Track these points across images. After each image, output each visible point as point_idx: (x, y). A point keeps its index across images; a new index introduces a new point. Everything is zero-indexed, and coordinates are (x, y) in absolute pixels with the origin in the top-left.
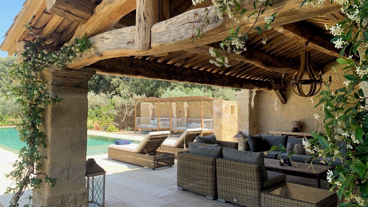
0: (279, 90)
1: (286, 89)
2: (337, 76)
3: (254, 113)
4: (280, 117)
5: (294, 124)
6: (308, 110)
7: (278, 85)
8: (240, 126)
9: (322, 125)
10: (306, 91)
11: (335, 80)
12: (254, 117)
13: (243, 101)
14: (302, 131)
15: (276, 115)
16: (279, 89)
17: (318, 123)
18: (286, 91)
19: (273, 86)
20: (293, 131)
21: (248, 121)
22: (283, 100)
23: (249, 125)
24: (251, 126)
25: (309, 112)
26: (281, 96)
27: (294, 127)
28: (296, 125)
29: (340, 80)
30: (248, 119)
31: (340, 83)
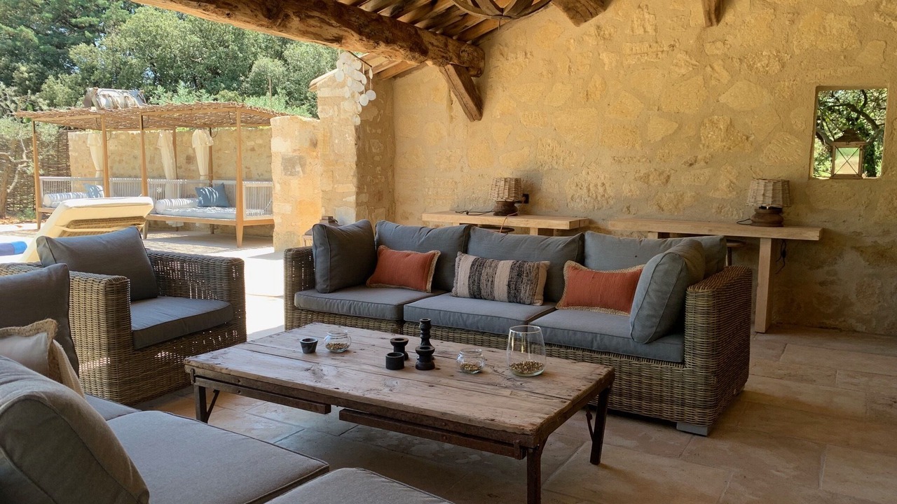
0: (455, 66)
1: (482, 64)
2: (647, 16)
3: (378, 154)
4: (462, 168)
5: (502, 189)
6: (549, 141)
7: (450, 47)
8: (328, 197)
9: (589, 190)
10: (545, 73)
11: (641, 32)
12: (379, 168)
13: (336, 108)
14: (526, 213)
15: (449, 159)
16: (456, 62)
17: (577, 185)
18: (480, 72)
19: (430, 47)
20: (497, 214)
21: (355, 180)
22: (471, 104)
23: (358, 194)
24: (364, 198)
25: (551, 148)
26: (463, 90)
27: (500, 199)
28: (507, 193)
29: (656, 30)
30: (352, 174)
31: (657, 42)
